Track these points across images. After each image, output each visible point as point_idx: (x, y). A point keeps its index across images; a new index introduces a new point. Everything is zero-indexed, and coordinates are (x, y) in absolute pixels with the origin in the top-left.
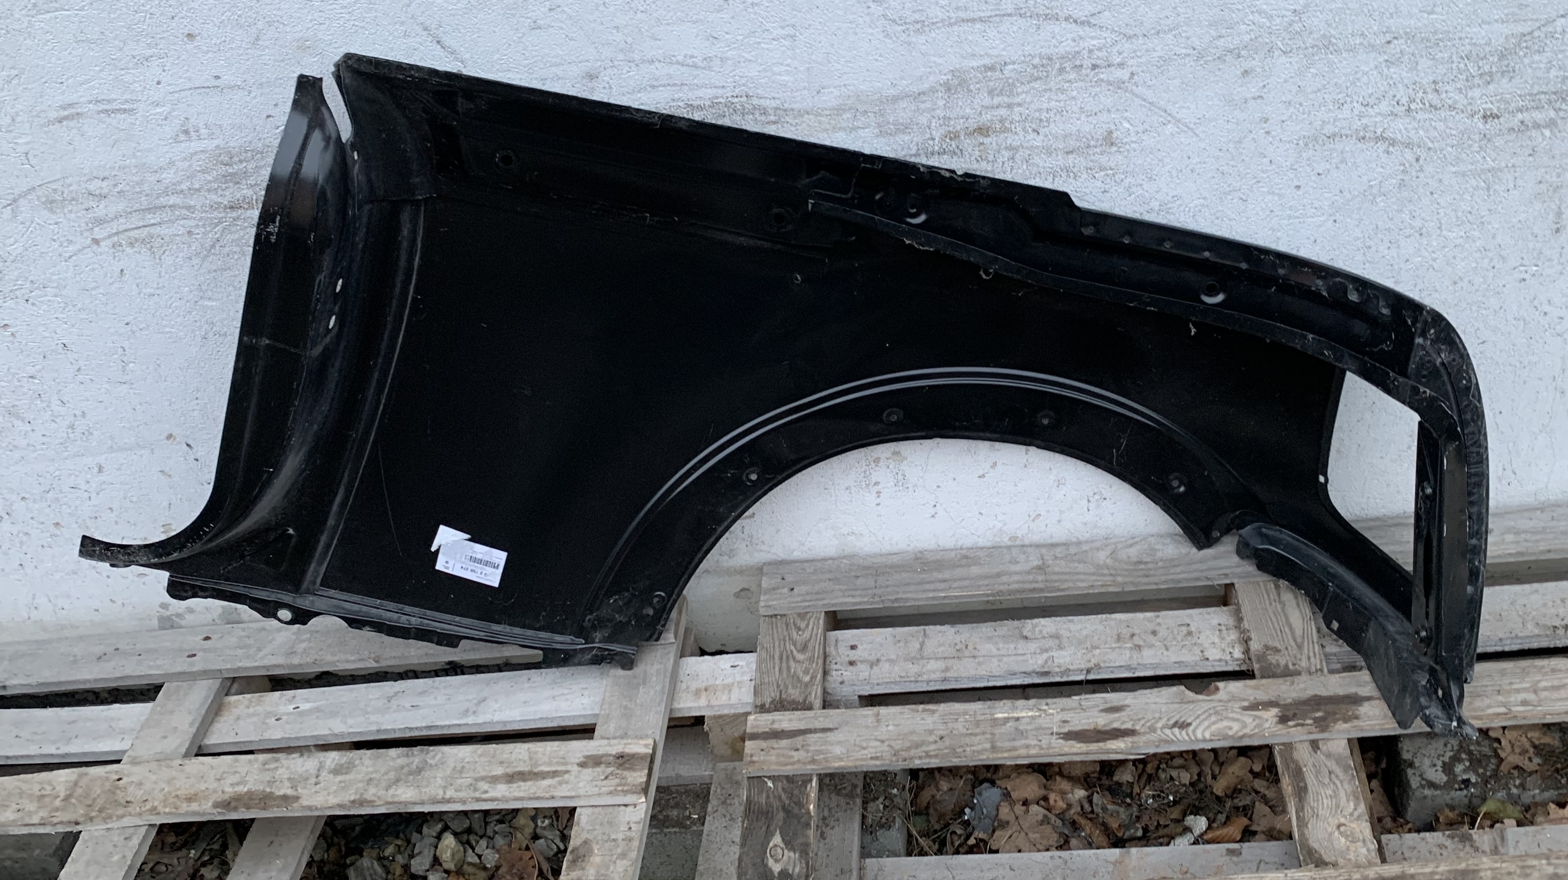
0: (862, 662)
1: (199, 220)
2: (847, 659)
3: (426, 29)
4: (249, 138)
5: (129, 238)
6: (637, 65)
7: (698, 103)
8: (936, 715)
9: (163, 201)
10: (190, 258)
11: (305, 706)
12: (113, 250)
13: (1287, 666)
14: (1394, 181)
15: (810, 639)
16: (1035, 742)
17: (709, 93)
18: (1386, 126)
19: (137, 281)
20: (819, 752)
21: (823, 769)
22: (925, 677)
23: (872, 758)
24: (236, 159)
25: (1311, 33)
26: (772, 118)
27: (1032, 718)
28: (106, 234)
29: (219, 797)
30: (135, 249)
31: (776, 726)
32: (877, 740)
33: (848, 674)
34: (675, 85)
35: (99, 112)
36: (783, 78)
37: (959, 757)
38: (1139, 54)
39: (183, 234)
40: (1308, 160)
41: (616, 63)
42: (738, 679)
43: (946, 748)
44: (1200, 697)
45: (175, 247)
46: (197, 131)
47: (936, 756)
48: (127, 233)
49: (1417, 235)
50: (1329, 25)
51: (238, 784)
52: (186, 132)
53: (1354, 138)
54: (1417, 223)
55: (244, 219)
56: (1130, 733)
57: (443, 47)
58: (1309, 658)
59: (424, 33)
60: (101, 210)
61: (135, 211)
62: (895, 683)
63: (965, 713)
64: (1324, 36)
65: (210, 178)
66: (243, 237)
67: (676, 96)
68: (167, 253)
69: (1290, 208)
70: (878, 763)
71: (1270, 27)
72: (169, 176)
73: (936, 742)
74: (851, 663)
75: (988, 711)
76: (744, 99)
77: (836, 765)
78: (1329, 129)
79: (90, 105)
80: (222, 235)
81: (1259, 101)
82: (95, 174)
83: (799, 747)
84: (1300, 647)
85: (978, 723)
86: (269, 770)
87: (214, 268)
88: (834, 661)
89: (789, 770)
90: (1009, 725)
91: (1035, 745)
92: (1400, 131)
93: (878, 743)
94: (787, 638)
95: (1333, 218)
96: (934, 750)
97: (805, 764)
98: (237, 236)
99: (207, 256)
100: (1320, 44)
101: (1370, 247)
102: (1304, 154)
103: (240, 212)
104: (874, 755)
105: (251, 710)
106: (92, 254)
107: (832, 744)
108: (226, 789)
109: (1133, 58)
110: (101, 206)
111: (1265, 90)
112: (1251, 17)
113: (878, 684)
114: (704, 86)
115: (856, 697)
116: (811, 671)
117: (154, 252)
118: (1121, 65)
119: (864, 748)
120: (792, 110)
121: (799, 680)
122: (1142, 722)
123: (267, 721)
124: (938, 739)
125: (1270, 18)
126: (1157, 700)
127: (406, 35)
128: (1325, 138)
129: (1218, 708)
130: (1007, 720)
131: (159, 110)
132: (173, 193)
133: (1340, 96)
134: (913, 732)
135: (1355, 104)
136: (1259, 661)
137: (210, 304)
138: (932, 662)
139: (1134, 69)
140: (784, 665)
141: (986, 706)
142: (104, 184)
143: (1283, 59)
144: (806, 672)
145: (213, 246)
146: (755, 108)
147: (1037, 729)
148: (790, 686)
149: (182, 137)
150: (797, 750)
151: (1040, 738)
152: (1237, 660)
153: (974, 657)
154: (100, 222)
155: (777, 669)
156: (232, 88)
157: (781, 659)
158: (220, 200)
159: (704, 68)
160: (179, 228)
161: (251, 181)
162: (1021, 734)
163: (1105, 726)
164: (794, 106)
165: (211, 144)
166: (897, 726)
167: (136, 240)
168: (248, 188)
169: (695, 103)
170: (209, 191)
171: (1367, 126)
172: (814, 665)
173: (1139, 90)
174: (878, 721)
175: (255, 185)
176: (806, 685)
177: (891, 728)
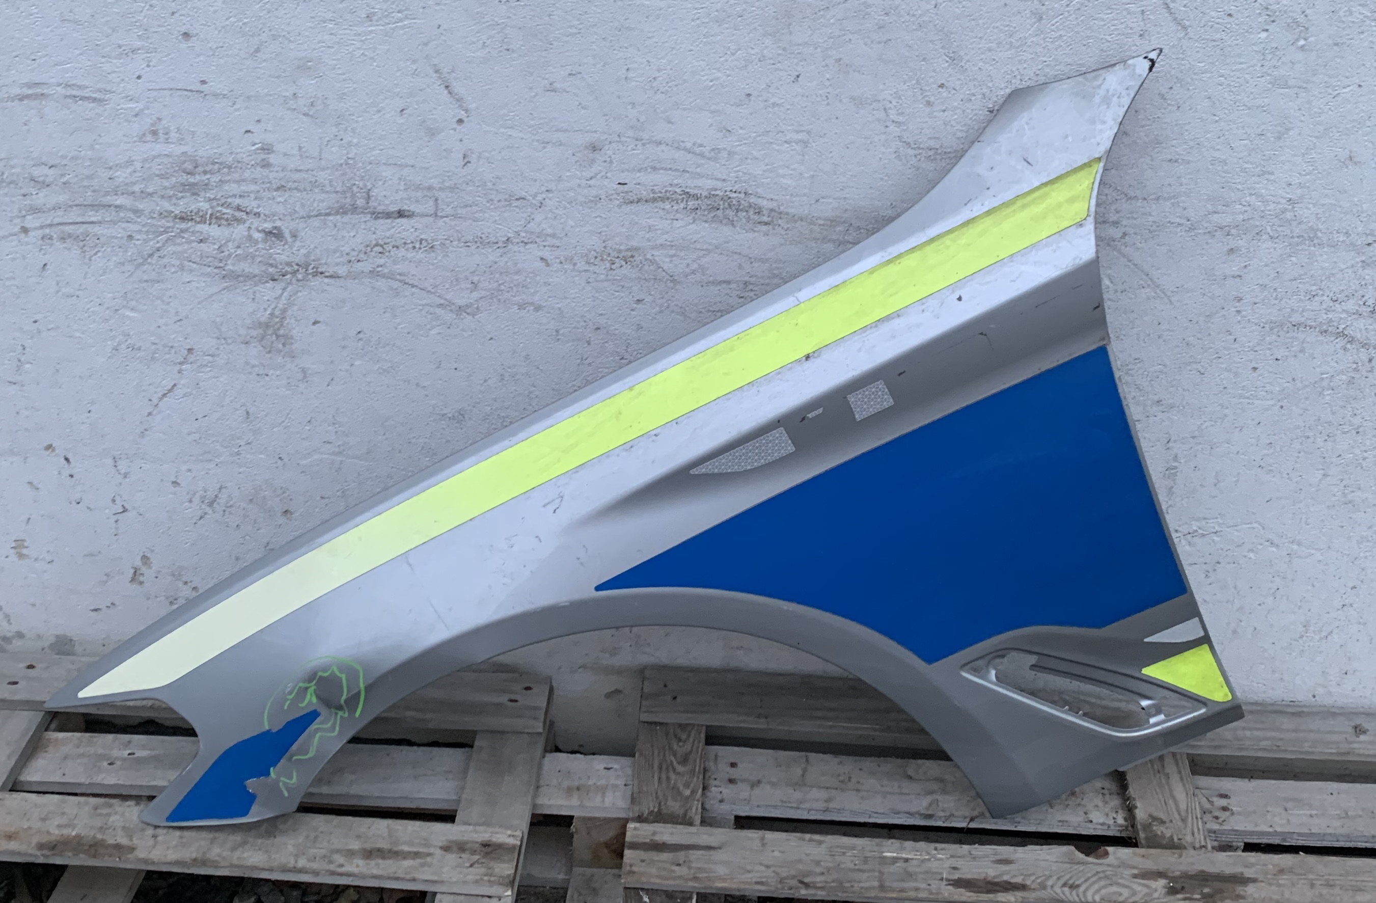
0: (743, 781)
1: (144, 226)
2: (727, 777)
3: (437, 71)
4: (220, 150)
5: (63, 232)
6: (644, 145)
7: (696, 192)
8: (823, 846)
9: (108, 199)
10: (123, 264)
11: (140, 753)
12: (40, 242)
13: (1171, 838)
14: (1344, 377)
15: (691, 752)
16: (923, 886)
17: (709, 184)
18: (1349, 323)
19: (58, 279)
20: (700, 869)
21: (705, 888)
22: (806, 806)
23: (757, 883)
24: (200, 169)
25: (1299, 223)
26: (765, 219)
27: (923, 861)
28: (38, 225)
29: (45, 839)
30: (65, 245)
31: (658, 838)
32: (761, 864)
33: (728, 791)
34: (676, 170)
35: (66, 97)
36: (784, 181)
37: (846, 892)
38: (1135, 216)
39: (122, 238)
40: (1270, 344)
41: (623, 139)
42: (611, 782)
43: (833, 882)
44: (1090, 859)
45: (109, 249)
46: (167, 134)
47: (822, 888)
48: (61, 227)
49: (1354, 432)
50: (1319, 219)
51: (66, 826)
52: (155, 133)
53: (1317, 330)
54: (1357, 421)
55: (193, 232)
56: (1022, 887)
57: (450, 93)
58: (1193, 834)
59: (434, 75)
60: (41, 198)
61: (76, 205)
62: (775, 807)
63: (853, 848)
64: (1311, 228)
65: (167, 184)
66: (185, 251)
67: (675, 182)
68: (99, 254)
69: (1243, 388)
70: (762, 888)
71: (1263, 211)
72: (121, 176)
73: (823, 874)
74: (731, 781)
75: (876, 848)
76: (742, 195)
77: (719, 885)
78: (1296, 318)
79: (59, 89)
80: (164, 245)
81: (1238, 280)
82: (44, 159)
83: (681, 862)
84: (1184, 820)
85: (866, 860)
86: (100, 815)
87: (145, 277)
88: (713, 777)
89: (669, 884)
90: (898, 865)
91: (925, 889)
92: (1361, 330)
93: (763, 868)
94: (667, 747)
95: (1280, 404)
96: (820, 882)
97: (687, 880)
98: (179, 249)
99: (141, 264)
100: (1306, 235)
101: (1308, 437)
102: (1268, 338)
103: (190, 224)
104: (759, 880)
105: (81, 750)
106: (15, 243)
107: (716, 863)
108: (52, 831)
109: (1128, 218)
110: (41, 195)
111: (1245, 271)
112: (1248, 198)
113: (758, 806)
114: (707, 177)
115: (733, 818)
116: (692, 785)
117: (84, 252)
118: (1116, 223)
119: (749, 872)
120: (787, 214)
121: (680, 793)
122: (1033, 878)
123: (98, 764)
124: (825, 871)
125: (1265, 202)
126: (1048, 857)
127: (415, 74)
128: (1290, 325)
129: (1108, 873)
130: (895, 860)
131: (131, 105)
132: (123, 194)
133: (1314, 288)
134: (800, 861)
135: (1325, 298)
136: (1144, 830)
137: (132, 314)
138: (815, 790)
139: (1127, 229)
140: (664, 776)
141: (874, 843)
142: (52, 172)
143: (1269, 244)
144: (687, 785)
145: (151, 255)
146: (750, 206)
147: (926, 872)
148: (670, 798)
149: (149, 137)
150: (679, 865)
151: (930, 882)
152: (1121, 826)
153: (858, 790)
154: (35, 210)
155: (656, 778)
156: (216, 95)
157: (660, 768)
158: (172, 208)
159: (709, 159)
160: (119, 231)
161: (210, 195)
162: (910, 876)
163: (994, 877)
164: (791, 211)
165: (178, 150)
166: (783, 852)
167: (70, 236)
168: (205, 201)
169: (692, 191)
170: (163, 197)
171: (1331, 321)
172: (695, 779)
173: (1128, 250)
174: (763, 845)
175: (215, 199)
176: (687, 798)
177: (776, 854)
